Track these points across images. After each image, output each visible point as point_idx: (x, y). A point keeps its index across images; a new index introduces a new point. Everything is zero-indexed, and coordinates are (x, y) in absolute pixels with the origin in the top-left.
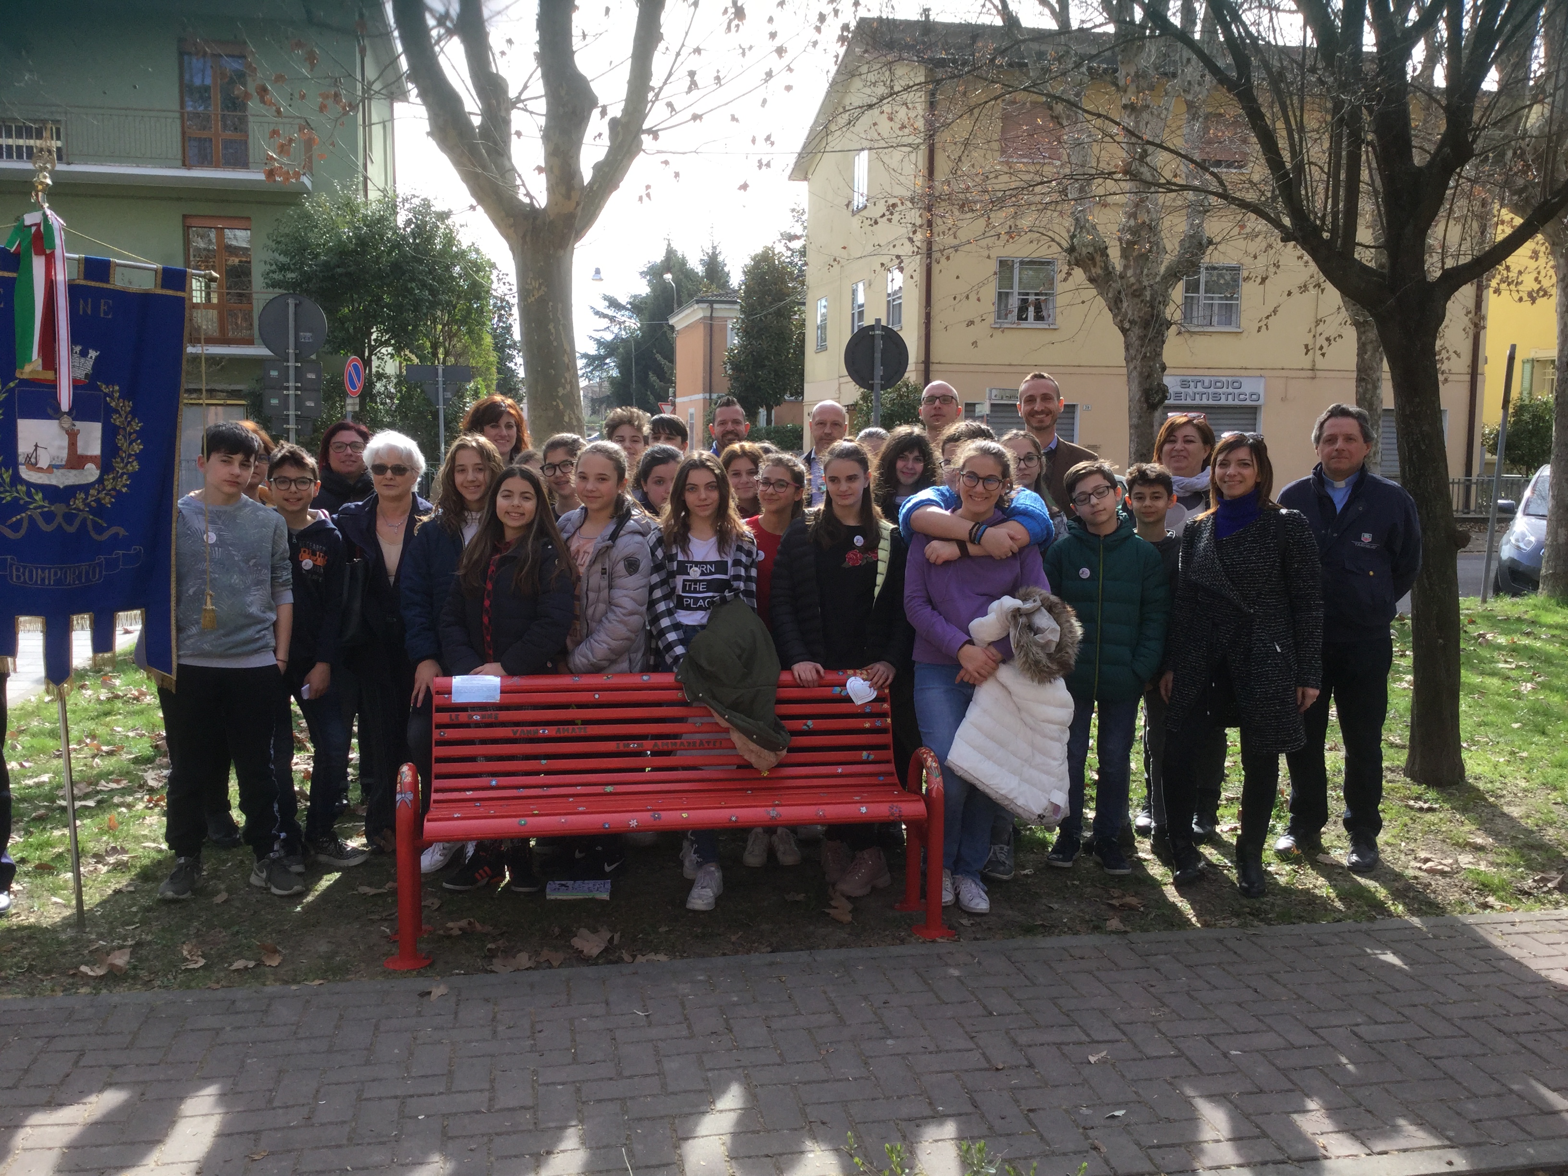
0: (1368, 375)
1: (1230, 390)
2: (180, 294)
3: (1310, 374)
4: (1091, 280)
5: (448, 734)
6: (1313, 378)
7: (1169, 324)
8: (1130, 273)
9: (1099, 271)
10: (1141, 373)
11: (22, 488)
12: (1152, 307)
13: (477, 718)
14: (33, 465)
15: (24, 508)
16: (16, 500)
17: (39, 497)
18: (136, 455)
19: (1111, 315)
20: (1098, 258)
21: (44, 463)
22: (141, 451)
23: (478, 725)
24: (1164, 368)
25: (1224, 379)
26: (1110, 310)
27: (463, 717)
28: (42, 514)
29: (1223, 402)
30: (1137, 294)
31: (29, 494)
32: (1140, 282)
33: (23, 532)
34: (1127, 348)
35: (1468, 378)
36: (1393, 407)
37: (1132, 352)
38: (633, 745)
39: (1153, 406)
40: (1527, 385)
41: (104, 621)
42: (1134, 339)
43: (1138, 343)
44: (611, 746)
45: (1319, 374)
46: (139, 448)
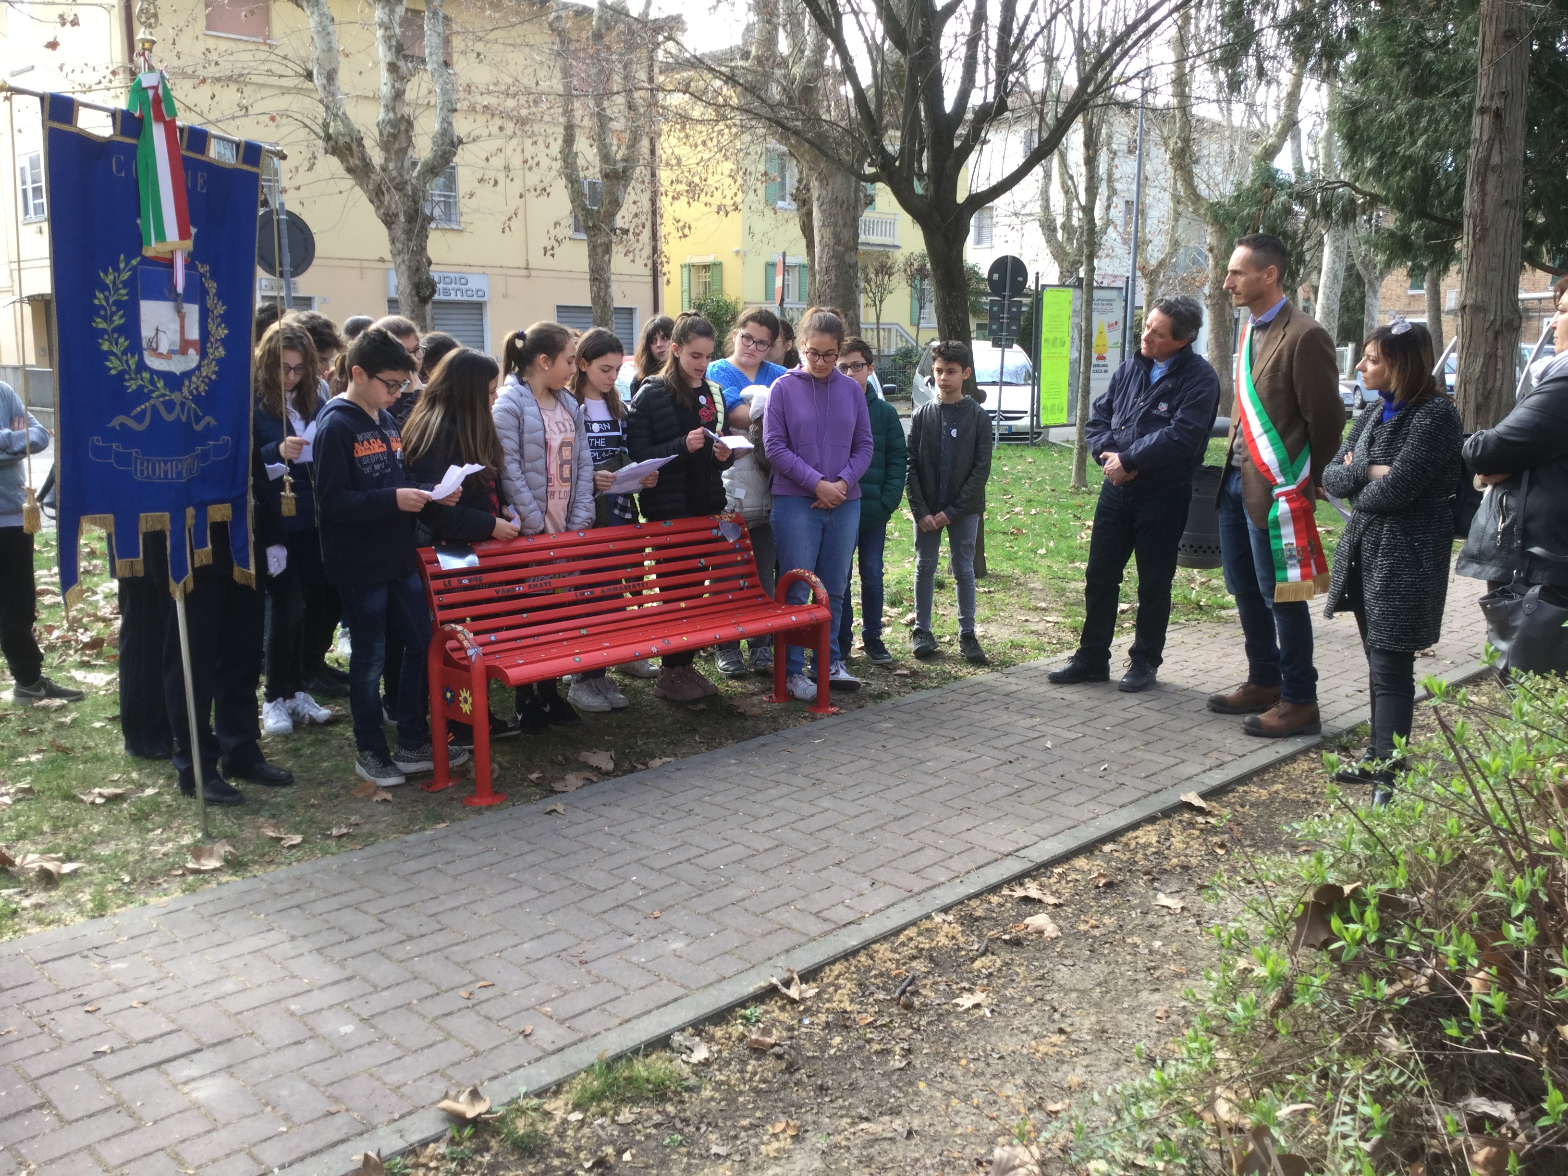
0: (600, 276)
1: (458, 286)
2: (254, 170)
3: (525, 272)
4: (349, 170)
5: (446, 599)
6: (528, 277)
7: (431, 219)
8: (391, 166)
9: (357, 162)
10: (409, 268)
11: (146, 375)
12: (415, 202)
13: (465, 582)
14: (155, 351)
15: (148, 397)
16: (141, 388)
17: (161, 384)
18: (222, 340)
19: (371, 208)
20: (354, 146)
21: (163, 349)
22: (227, 336)
23: (466, 588)
24: (430, 263)
25: (452, 275)
26: (372, 202)
27: (454, 581)
28: (164, 403)
29: (453, 297)
30: (400, 187)
31: (152, 382)
32: (402, 176)
33: (147, 422)
34: (393, 241)
35: (651, 279)
36: (589, 304)
37: (399, 246)
38: (587, 593)
39: (424, 300)
40: (686, 287)
41: (201, 515)
42: (399, 233)
43: (403, 237)
44: (572, 595)
45: (533, 273)
46: (223, 332)
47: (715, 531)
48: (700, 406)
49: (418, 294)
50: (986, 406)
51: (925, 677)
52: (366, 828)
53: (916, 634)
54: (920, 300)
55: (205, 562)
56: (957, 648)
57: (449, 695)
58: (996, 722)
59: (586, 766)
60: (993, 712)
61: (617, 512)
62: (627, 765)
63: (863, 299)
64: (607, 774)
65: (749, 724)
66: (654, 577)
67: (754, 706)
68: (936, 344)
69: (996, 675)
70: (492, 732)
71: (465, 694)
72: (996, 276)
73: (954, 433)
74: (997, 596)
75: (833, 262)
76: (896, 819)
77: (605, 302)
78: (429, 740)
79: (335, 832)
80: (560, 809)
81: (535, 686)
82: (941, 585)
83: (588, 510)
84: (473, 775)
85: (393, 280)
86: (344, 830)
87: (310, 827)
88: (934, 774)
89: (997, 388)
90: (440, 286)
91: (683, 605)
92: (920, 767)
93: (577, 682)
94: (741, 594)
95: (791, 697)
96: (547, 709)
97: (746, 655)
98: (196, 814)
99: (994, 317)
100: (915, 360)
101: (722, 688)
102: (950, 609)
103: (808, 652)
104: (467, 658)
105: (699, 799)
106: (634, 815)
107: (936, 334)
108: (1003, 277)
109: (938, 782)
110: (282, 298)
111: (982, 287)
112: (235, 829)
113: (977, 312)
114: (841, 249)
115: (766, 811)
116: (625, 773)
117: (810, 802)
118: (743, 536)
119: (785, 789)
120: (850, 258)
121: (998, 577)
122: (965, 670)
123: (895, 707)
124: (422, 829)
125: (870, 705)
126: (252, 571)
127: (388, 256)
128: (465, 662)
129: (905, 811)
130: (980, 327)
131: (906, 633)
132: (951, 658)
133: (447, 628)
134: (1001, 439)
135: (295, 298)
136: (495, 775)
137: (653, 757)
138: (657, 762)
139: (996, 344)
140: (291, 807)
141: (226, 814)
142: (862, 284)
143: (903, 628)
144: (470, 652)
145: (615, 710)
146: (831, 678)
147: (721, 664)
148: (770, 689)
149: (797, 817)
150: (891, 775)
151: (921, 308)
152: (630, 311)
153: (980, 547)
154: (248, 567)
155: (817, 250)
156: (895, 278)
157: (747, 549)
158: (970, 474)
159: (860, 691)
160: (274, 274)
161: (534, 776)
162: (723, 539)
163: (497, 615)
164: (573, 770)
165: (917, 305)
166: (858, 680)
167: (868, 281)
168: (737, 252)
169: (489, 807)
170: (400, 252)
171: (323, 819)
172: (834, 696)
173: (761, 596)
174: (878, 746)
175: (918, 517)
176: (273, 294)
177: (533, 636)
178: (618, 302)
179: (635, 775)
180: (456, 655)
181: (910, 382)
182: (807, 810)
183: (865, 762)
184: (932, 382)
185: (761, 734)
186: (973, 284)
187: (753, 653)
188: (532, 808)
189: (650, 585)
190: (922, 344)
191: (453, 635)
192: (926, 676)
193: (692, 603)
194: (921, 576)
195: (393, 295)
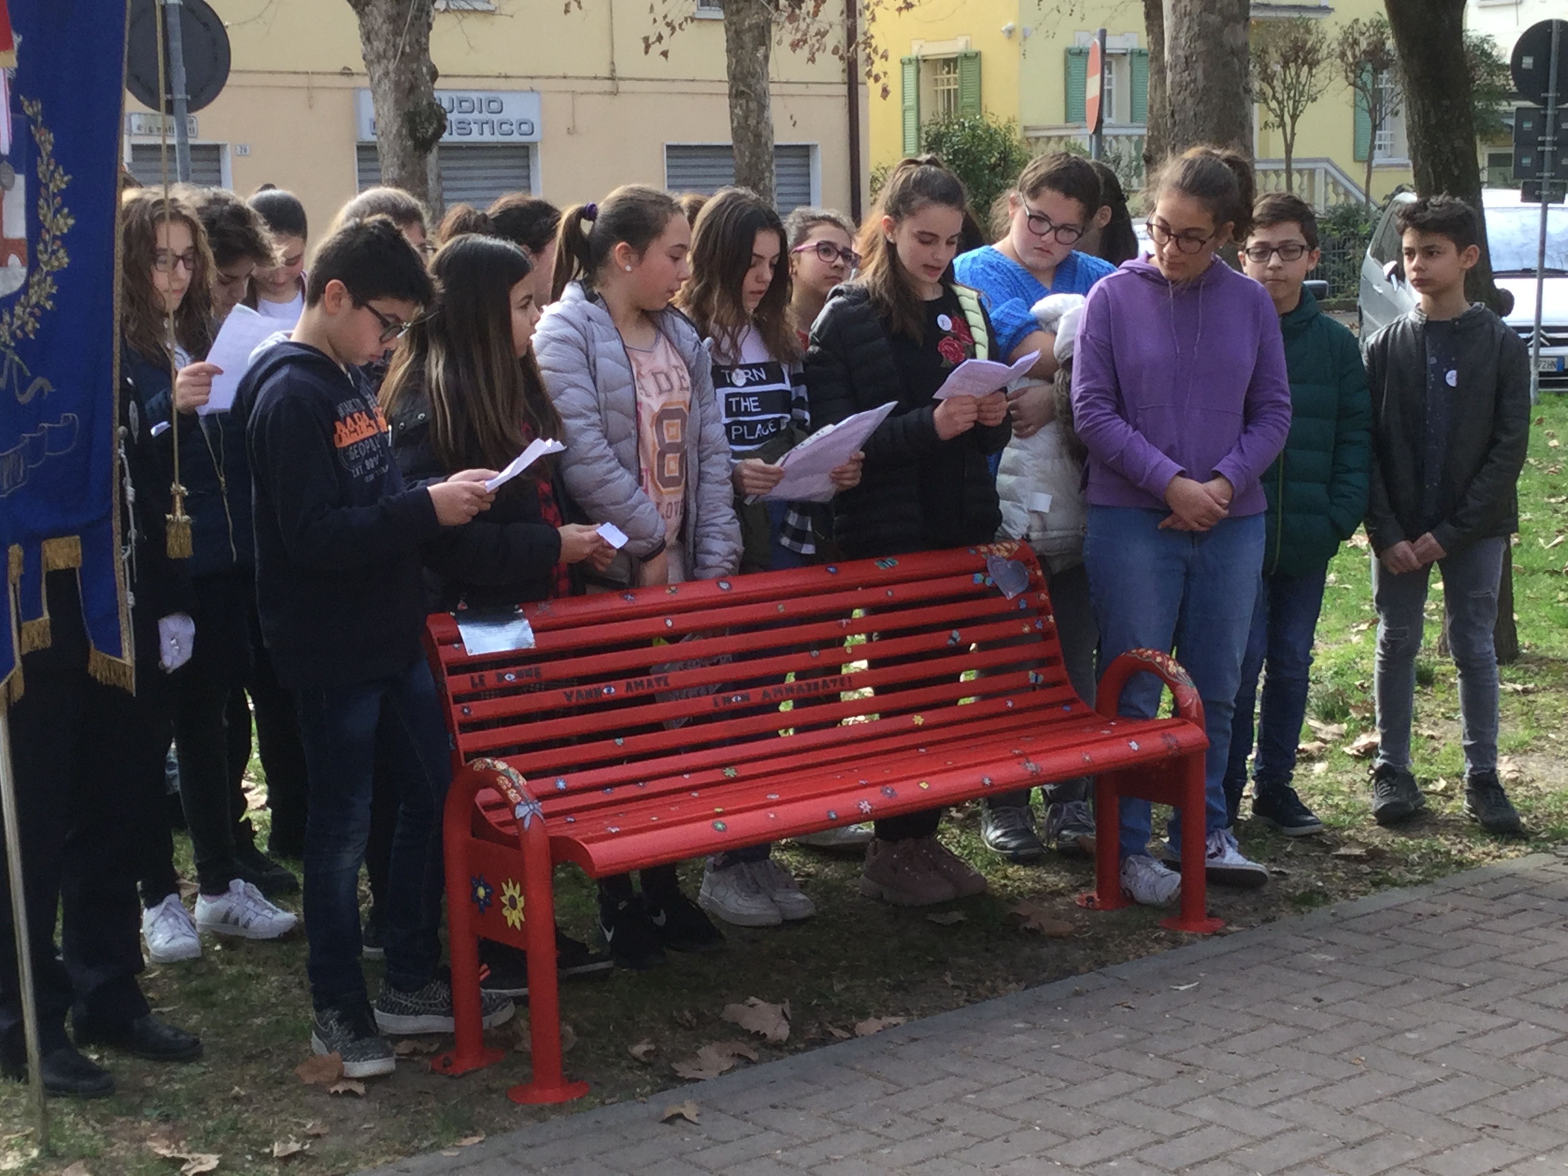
0: (749, 86)
1: (485, 116)
3: (608, 85)
5: (476, 710)
6: (615, 93)
10: (397, 84)
13: (510, 677)
18: (64, 238)
22: (72, 229)
23: (512, 690)
24: (434, 75)
25: (474, 96)
27: (490, 677)
29: (475, 137)
34: (368, 37)
35: (843, 89)
36: (730, 142)
37: (379, 46)
38: (736, 699)
39: (423, 145)
40: (911, 101)
41: (33, 559)
42: (378, 21)
43: (386, 28)
44: (707, 703)
45: (623, 86)
46: (65, 223)
47: (979, 577)
48: (941, 334)
49: (412, 134)
50: (1511, 320)
51: (1397, 862)
52: (333, 1144)
53: (1381, 775)
54: (1372, 111)
55: (37, 643)
56: (1462, 804)
57: (481, 892)
58: (1546, 954)
59: (736, 1031)
60: (1542, 933)
61: (785, 541)
62: (814, 1031)
63: (1258, 114)
64: (777, 1048)
65: (1049, 951)
66: (863, 664)
67: (1057, 916)
68: (1410, 198)
69: (1542, 859)
70: (561, 963)
71: (511, 891)
72: (1528, 62)
73: (1451, 378)
74: (1541, 699)
75: (1200, 46)
76: (1347, 1146)
77: (758, 136)
78: (446, 976)
79: (277, 1149)
80: (690, 1111)
81: (636, 877)
82: (1427, 679)
83: (727, 537)
84: (526, 1045)
85: (368, 109)
86: (294, 1147)
87: (232, 1140)
88: (1423, 1058)
89: (1533, 282)
90: (453, 117)
91: (918, 720)
92: (1391, 1044)
93: (716, 868)
94: (1031, 699)
95: (1128, 899)
96: (661, 920)
97: (1043, 814)
98: (29, 1113)
99: (1525, 142)
100: (1364, 230)
101: (994, 880)
102: (1446, 726)
103: (1161, 812)
104: (517, 822)
105: (956, 1098)
106: (831, 1128)
107: (1409, 178)
108: (1543, 63)
109: (1426, 1073)
110: (171, 148)
111: (1499, 81)
112: (98, 1141)
113: (1490, 133)
114: (1214, 19)
115: (1087, 1125)
116: (813, 1044)
117: (1174, 1109)
118: (1034, 586)
119: (1122, 1082)
120: (1233, 37)
121: (1541, 661)
122: (1479, 849)
123: (1340, 921)
124: (437, 1147)
125: (1288, 917)
126: (128, 658)
127: (358, 65)
128: (512, 831)
129: (1365, 1131)
130: (1495, 160)
131: (1362, 773)
132: (1450, 825)
133: (479, 765)
134: (1542, 384)
135: (194, 148)
136: (567, 1047)
137: (863, 1015)
138: (870, 1026)
139: (1529, 195)
140: (199, 1101)
141: (81, 1113)
142: (1256, 85)
143: (1350, 765)
144: (521, 811)
145: (789, 924)
146: (1211, 863)
147: (993, 834)
148: (1087, 884)
149: (1149, 1138)
150: (1335, 1056)
151: (1375, 127)
152: (804, 152)
153: (1506, 602)
154: (119, 654)
155: (1168, 23)
156: (1321, 73)
157: (1042, 611)
158: (1484, 459)
159: (1266, 889)
160: (156, 107)
161: (639, 1049)
162: (995, 592)
163: (564, 742)
164: (711, 1039)
165: (1366, 122)
166: (1260, 867)
167: (1268, 78)
168: (1010, 32)
169: (558, 1108)
170: (380, 57)
171: (256, 1126)
172: (1213, 899)
173: (1071, 702)
174: (1307, 999)
175: (1379, 544)
176: (155, 140)
177: (634, 781)
178: (783, 135)
179: (831, 1049)
180: (493, 817)
181: (1354, 272)
182: (1167, 1125)
183: (1276, 1029)
184: (1399, 273)
185: (1074, 971)
186: (1481, 77)
187: (1055, 814)
188: (638, 1110)
189: (855, 682)
190: (1377, 197)
191: (489, 779)
192: (1403, 861)
193: (936, 716)
194: (1386, 664)
195: (368, 137)
